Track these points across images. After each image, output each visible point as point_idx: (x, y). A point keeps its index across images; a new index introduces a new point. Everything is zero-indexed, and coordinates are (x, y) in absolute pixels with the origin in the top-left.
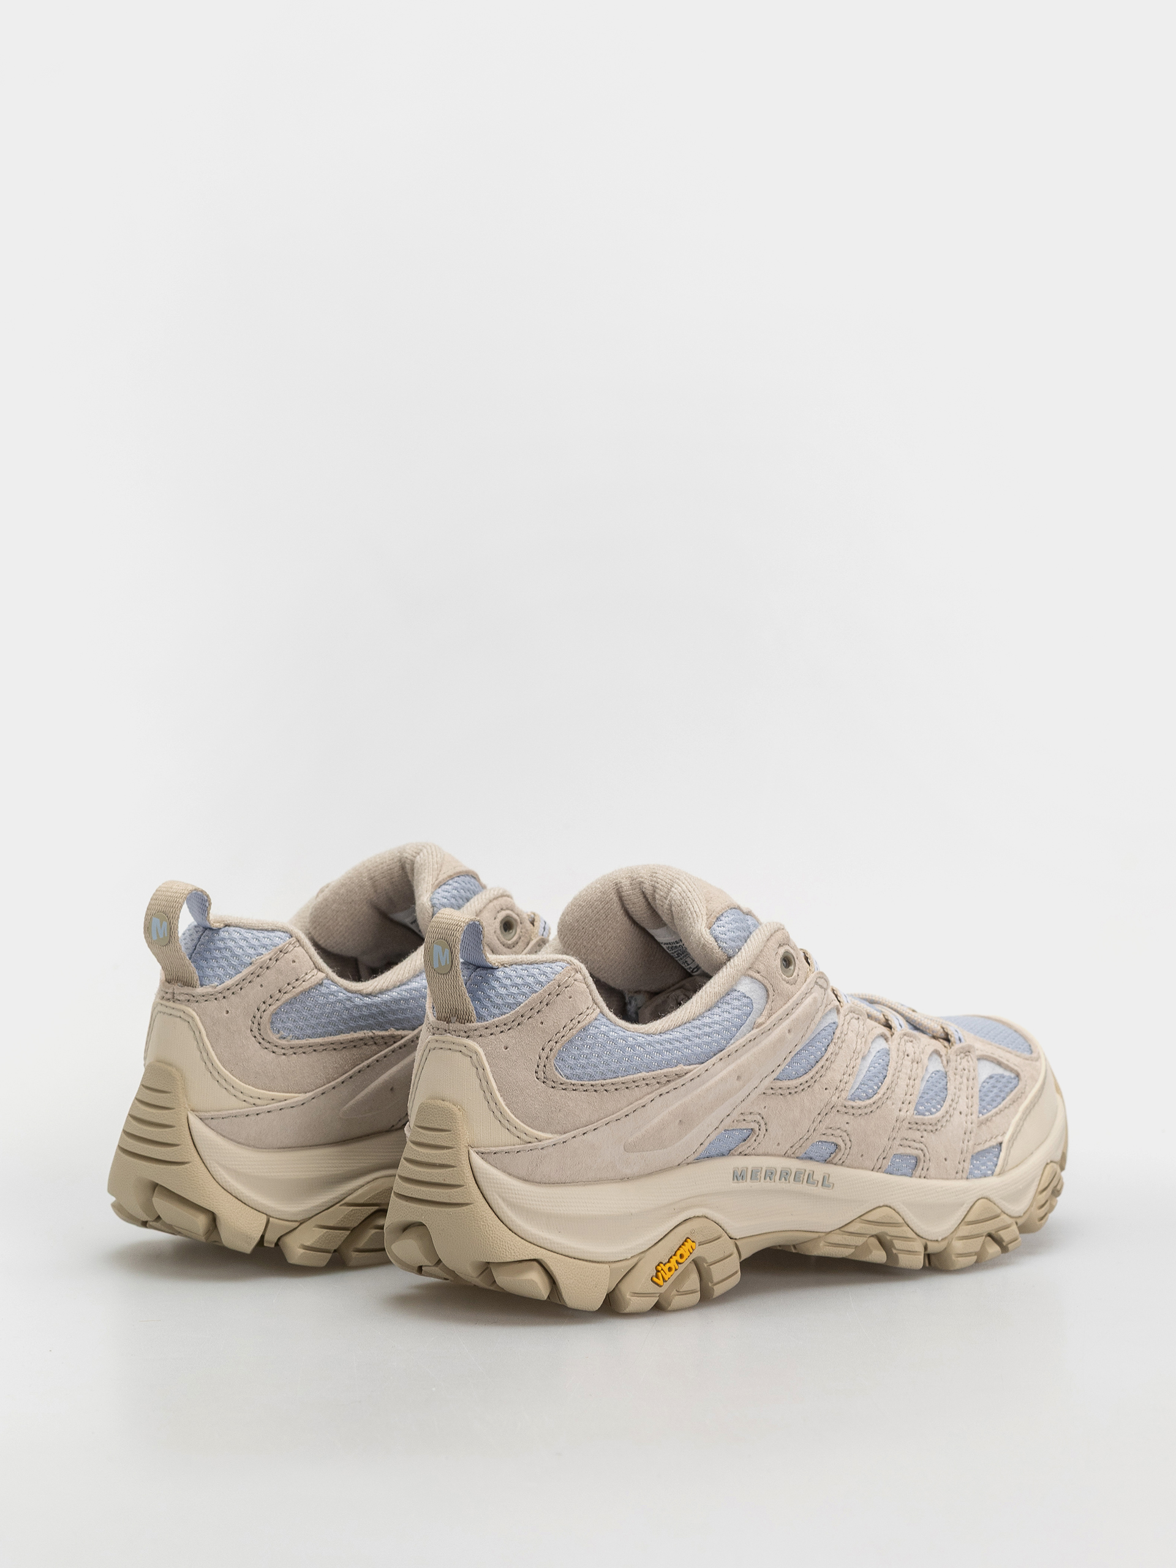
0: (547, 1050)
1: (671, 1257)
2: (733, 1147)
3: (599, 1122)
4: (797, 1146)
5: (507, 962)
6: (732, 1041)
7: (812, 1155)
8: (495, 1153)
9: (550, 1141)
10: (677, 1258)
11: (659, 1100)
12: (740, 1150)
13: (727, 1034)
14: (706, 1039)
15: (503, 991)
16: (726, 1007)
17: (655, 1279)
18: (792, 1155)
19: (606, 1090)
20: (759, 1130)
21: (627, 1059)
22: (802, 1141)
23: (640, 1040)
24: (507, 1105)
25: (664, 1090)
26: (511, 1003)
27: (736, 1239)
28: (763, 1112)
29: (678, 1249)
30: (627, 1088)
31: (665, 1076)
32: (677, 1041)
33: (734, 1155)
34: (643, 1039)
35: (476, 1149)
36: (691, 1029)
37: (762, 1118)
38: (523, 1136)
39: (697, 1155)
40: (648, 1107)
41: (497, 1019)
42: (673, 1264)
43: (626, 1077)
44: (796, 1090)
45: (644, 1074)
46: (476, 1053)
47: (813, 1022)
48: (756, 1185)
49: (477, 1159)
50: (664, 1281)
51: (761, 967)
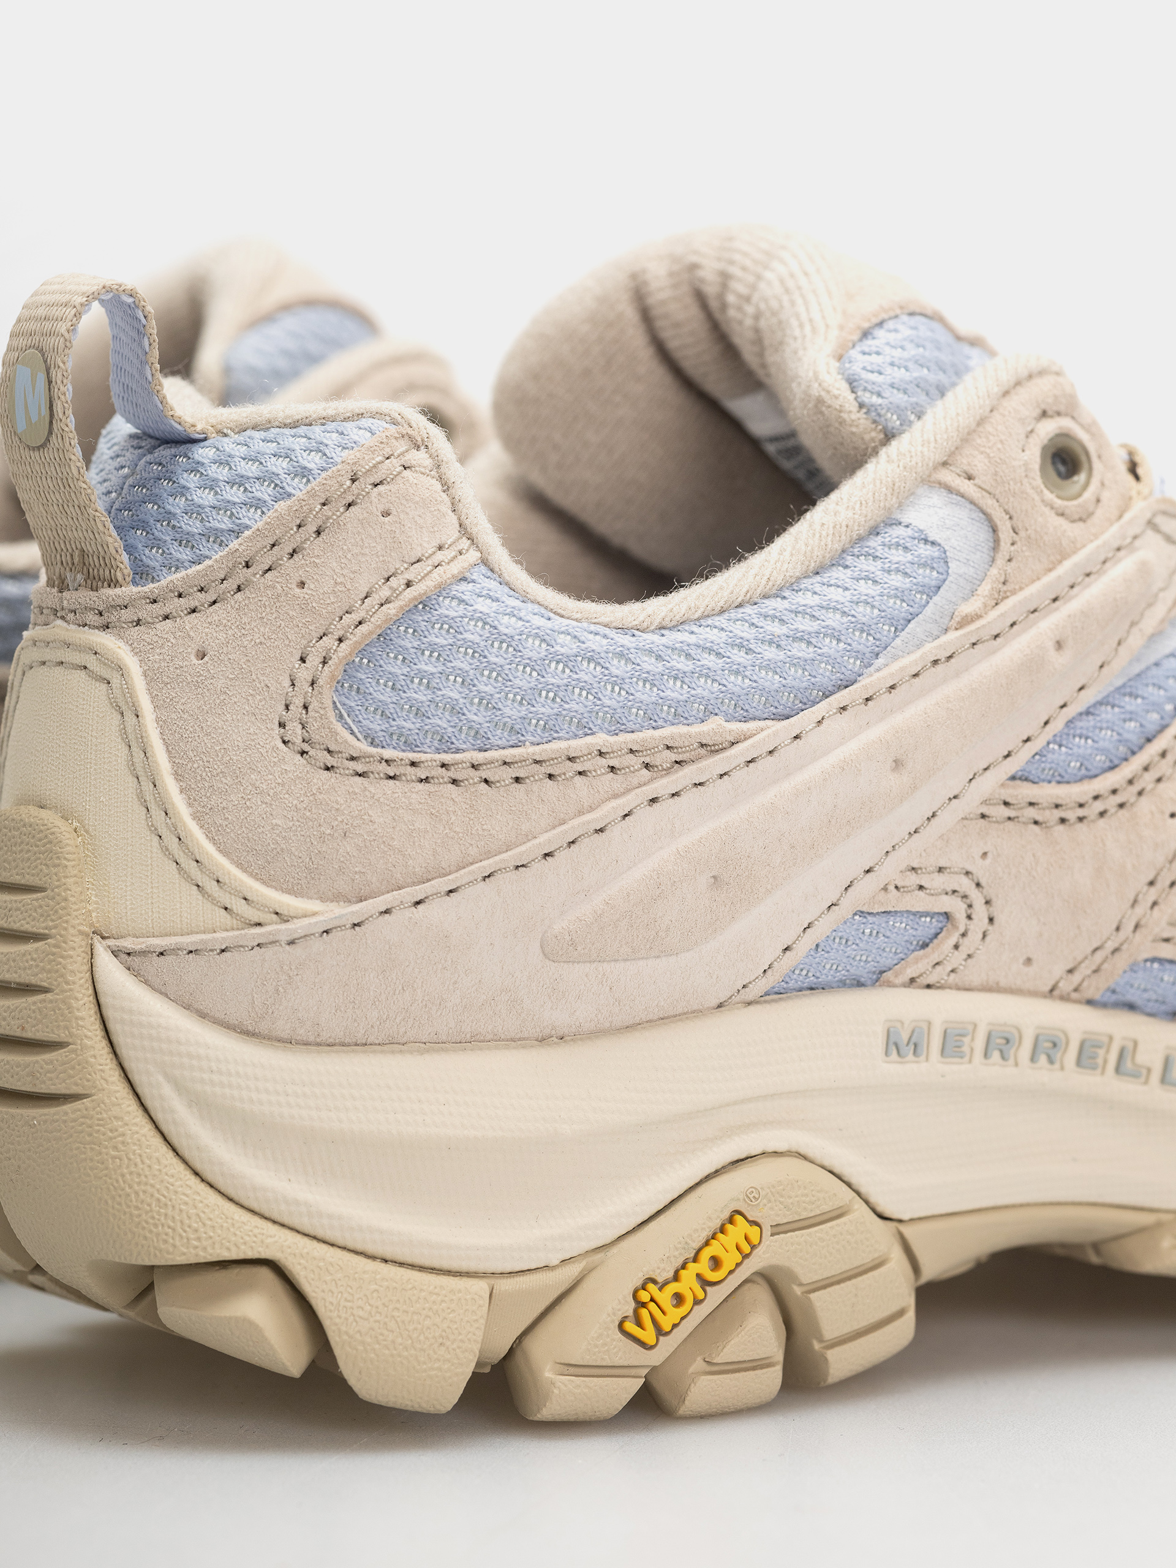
0: (314, 660)
1: (684, 1266)
2: (889, 962)
3: (462, 872)
4: (1085, 970)
5: (232, 425)
6: (881, 661)
7: (1132, 996)
8: (162, 954)
9: (313, 920)
10: (703, 1266)
11: (647, 817)
12: (910, 972)
13: (862, 642)
14: (800, 650)
15: (206, 498)
16: (865, 565)
17: (630, 1326)
18: (1074, 995)
19: (486, 781)
20: (969, 917)
21: (551, 695)
22: (1099, 956)
23: (595, 643)
24: (196, 817)
25: (663, 786)
26: (222, 531)
27: (900, 1221)
28: (980, 869)
29: (707, 1243)
30: (550, 776)
31: (668, 748)
32: (710, 651)
33: (890, 985)
34: (605, 641)
35: (111, 942)
36: (755, 621)
37: (978, 885)
38: (239, 906)
39: (772, 980)
40: (615, 833)
41: (182, 573)
42: (688, 1284)
43: (546, 746)
44: (1081, 812)
45: (601, 739)
46: (120, 669)
47: (1135, 630)
48: (955, 1071)
49: (110, 969)
50: (660, 1332)
51: (979, 464)
